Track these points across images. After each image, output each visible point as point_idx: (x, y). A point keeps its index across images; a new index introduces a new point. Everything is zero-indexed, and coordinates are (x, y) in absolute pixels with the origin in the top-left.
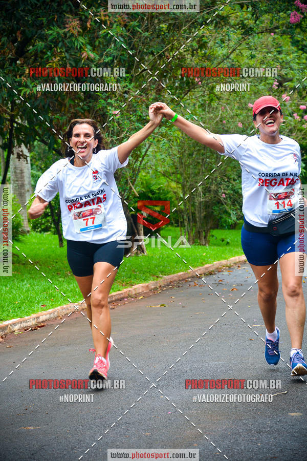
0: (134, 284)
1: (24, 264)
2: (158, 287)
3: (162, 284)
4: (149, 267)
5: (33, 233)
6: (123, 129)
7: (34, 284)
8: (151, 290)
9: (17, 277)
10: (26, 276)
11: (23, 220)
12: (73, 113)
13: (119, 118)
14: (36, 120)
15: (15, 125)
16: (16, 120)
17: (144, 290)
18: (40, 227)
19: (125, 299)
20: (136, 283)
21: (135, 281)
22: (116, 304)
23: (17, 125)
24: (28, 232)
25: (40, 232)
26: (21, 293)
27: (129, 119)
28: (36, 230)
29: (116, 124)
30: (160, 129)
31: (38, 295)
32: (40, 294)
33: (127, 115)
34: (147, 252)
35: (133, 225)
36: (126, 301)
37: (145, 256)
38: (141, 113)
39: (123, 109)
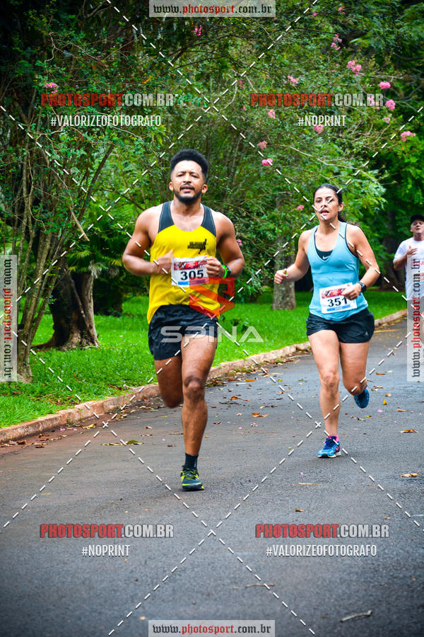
0: (77, 402)
2: (121, 407)
3: (128, 402)
4: (104, 370)
8: (108, 413)
17: (96, 412)
19: (62, 430)
20: (82, 399)
21: (80, 396)
22: (44, 438)
34: (100, 343)
35: (75, 291)
36: (63, 433)
37: (96, 349)
38: (98, 88)
39: (64, 80)
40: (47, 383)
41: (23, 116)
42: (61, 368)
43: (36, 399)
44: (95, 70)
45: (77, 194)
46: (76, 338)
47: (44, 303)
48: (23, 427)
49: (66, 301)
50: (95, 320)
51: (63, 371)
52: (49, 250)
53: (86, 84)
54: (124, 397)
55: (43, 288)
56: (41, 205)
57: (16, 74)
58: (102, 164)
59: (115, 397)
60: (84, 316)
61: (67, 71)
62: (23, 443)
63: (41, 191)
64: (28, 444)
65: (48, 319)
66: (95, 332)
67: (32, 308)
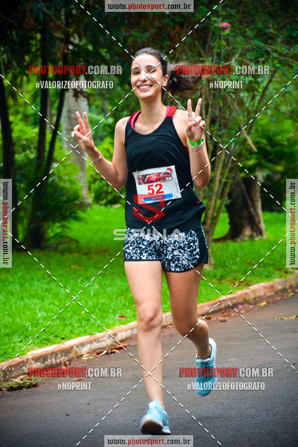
0: (251, 283)
1: (86, 254)
2: (287, 287)
3: (294, 283)
4: (272, 257)
5: (96, 207)
6: (235, 51)
7: (105, 284)
8: (277, 293)
9: (78, 273)
10: (92, 273)
11: (81, 187)
12: (157, 27)
13: (228, 34)
14: (104, 40)
15: (71, 47)
16: (72, 39)
17: (267, 291)
18: (105, 197)
19: (240, 307)
20: (255, 281)
21: (253, 279)
22: (226, 314)
23: (74, 48)
24: (89, 205)
25: (106, 205)
26: (87, 297)
27: (244, 35)
28: (101, 202)
29: (224, 43)
30: (292, 49)
31: (112, 300)
32: (116, 298)
33: (240, 29)
34: (267, 235)
35: (246, 194)
36: (242, 309)
37: (265, 240)
38: (263, 24)
39: (234, 19)
40: (227, 269)
41: (202, 52)
42: (237, 256)
43: (218, 282)
44: (260, 9)
45: (246, 114)
46: (248, 232)
47: (221, 204)
48: (209, 305)
49: (239, 201)
50: (263, 217)
51: (238, 259)
52: (224, 161)
53: (253, 22)
54: (290, 279)
55: (220, 192)
56: (217, 124)
57: (196, 17)
58: (266, 88)
59: (283, 279)
60: (254, 213)
61: (237, 12)
62: (209, 318)
63: (217, 113)
64: (214, 318)
65: (224, 217)
66: (263, 226)
67: (212, 208)
